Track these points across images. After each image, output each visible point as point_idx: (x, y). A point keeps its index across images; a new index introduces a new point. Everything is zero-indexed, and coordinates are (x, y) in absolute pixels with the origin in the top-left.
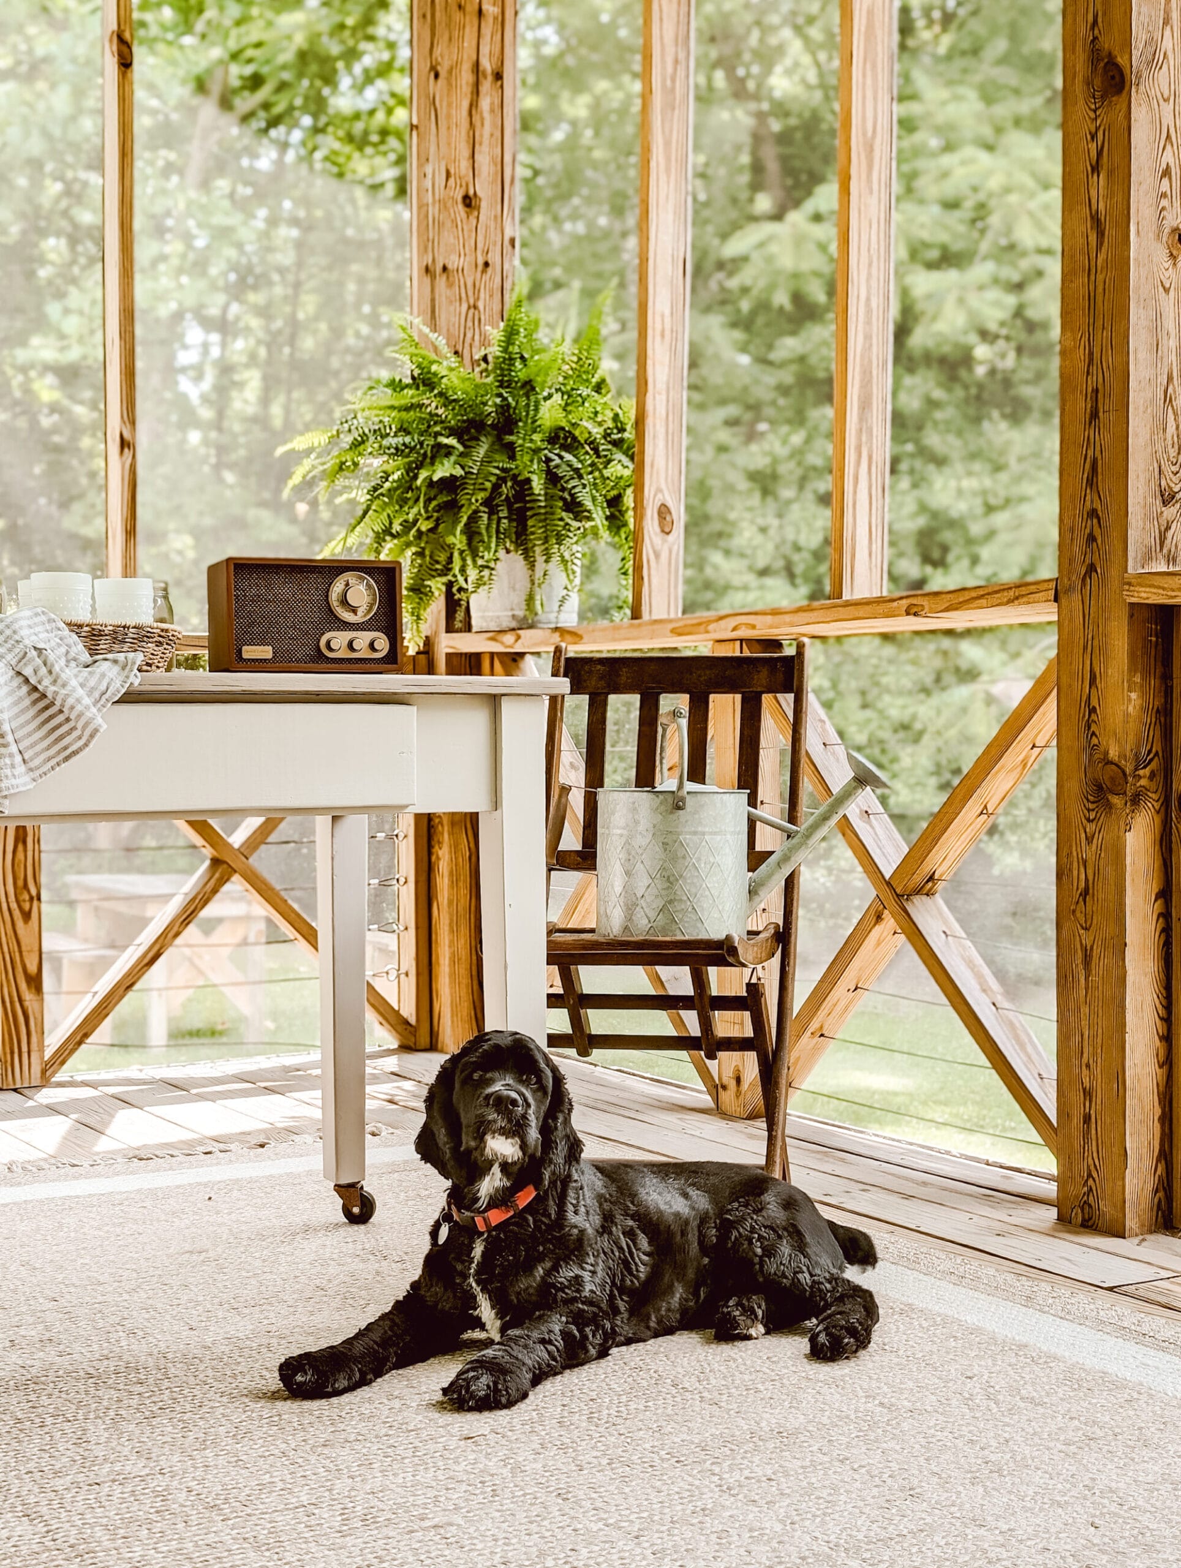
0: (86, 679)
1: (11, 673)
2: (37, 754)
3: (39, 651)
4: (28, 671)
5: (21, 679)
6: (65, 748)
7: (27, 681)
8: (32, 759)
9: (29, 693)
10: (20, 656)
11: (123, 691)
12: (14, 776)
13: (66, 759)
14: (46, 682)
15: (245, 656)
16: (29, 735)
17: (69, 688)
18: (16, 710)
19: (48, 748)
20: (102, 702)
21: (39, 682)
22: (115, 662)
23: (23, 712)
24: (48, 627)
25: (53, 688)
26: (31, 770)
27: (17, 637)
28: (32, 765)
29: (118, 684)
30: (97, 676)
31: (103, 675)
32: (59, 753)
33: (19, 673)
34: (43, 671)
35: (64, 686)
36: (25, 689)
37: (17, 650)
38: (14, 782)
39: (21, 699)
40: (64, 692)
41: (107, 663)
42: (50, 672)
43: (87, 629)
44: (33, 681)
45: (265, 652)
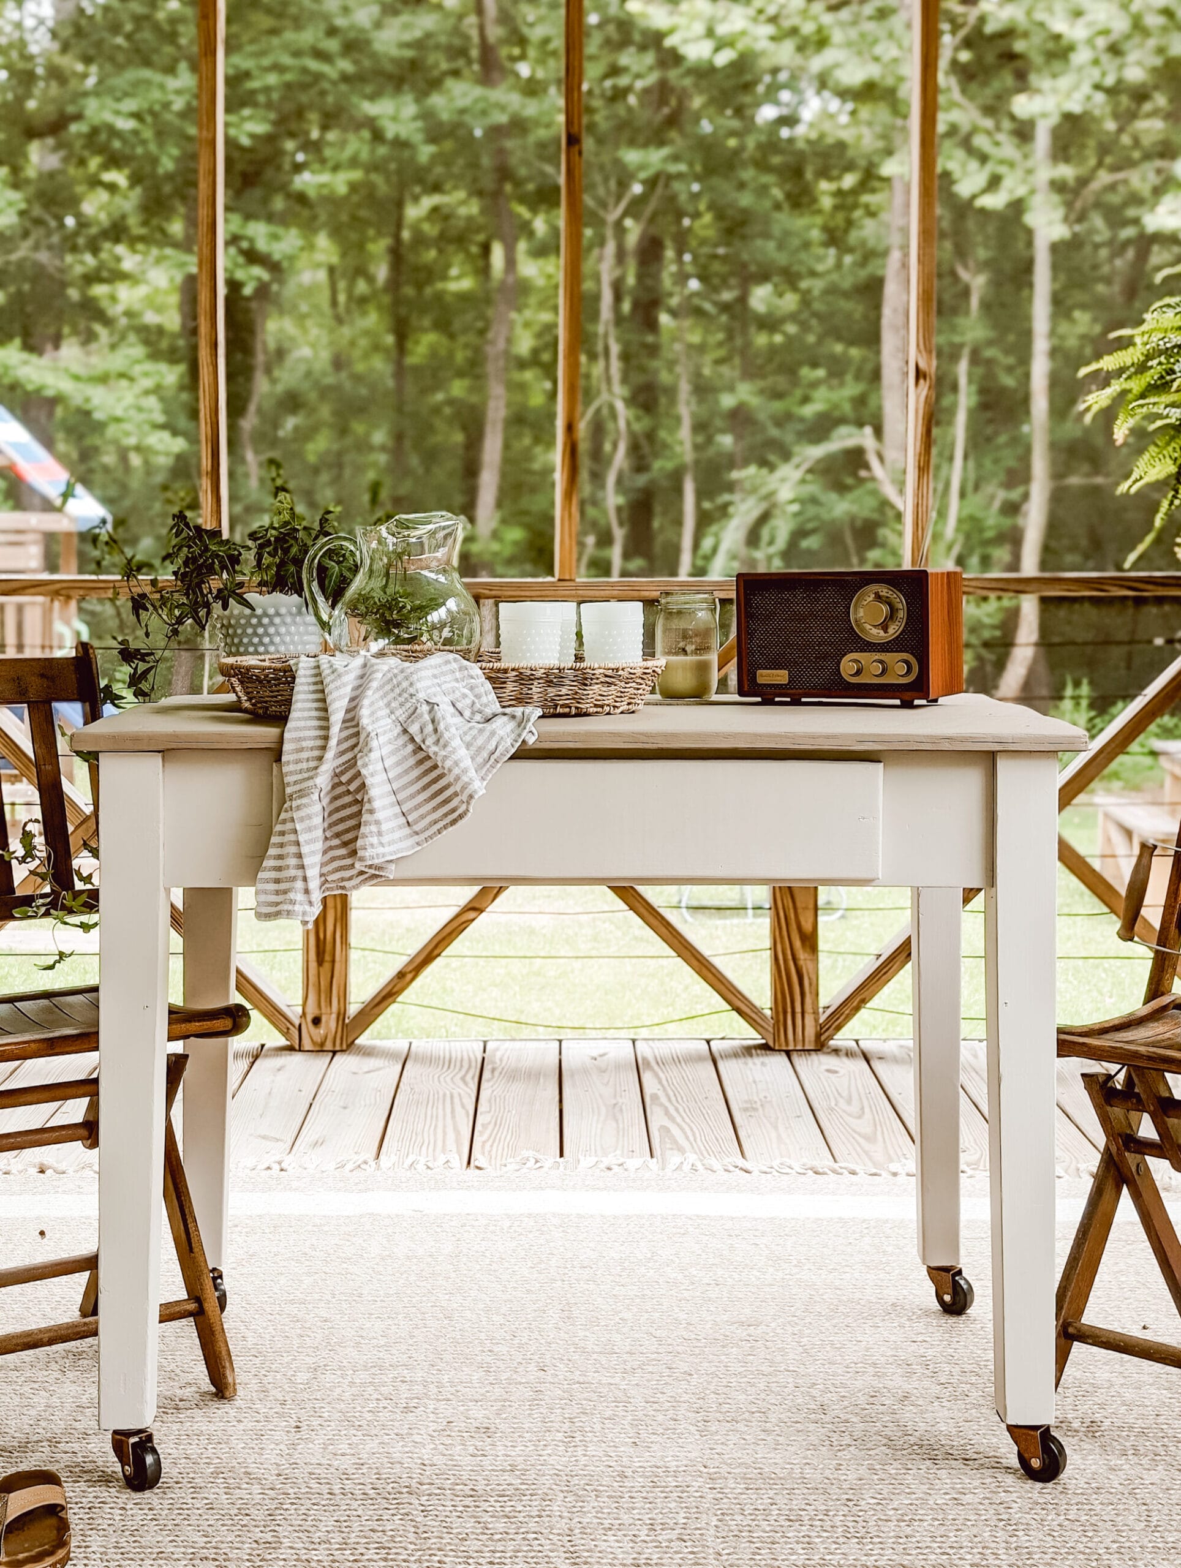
0: (474, 738)
1: (399, 729)
2: (423, 817)
3: (432, 705)
4: (414, 729)
5: (406, 738)
6: (453, 810)
7: (412, 739)
8: (416, 822)
9: (415, 752)
10: (410, 711)
11: (513, 751)
12: (382, 844)
13: (454, 822)
14: (430, 741)
15: (760, 680)
16: (412, 796)
17: (449, 749)
18: (399, 770)
19: (435, 809)
20: (490, 763)
21: (424, 742)
22: (514, 717)
23: (406, 772)
24: (458, 675)
25: (434, 749)
26: (417, 833)
27: (412, 690)
28: (417, 828)
29: (509, 741)
30: (487, 734)
31: (493, 733)
32: (446, 815)
33: (405, 731)
34: (430, 728)
35: (445, 746)
36: (410, 747)
37: (408, 705)
38: (381, 850)
39: (405, 758)
40: (443, 753)
41: (505, 718)
42: (436, 730)
43: (514, 673)
44: (418, 739)
45: (781, 676)
